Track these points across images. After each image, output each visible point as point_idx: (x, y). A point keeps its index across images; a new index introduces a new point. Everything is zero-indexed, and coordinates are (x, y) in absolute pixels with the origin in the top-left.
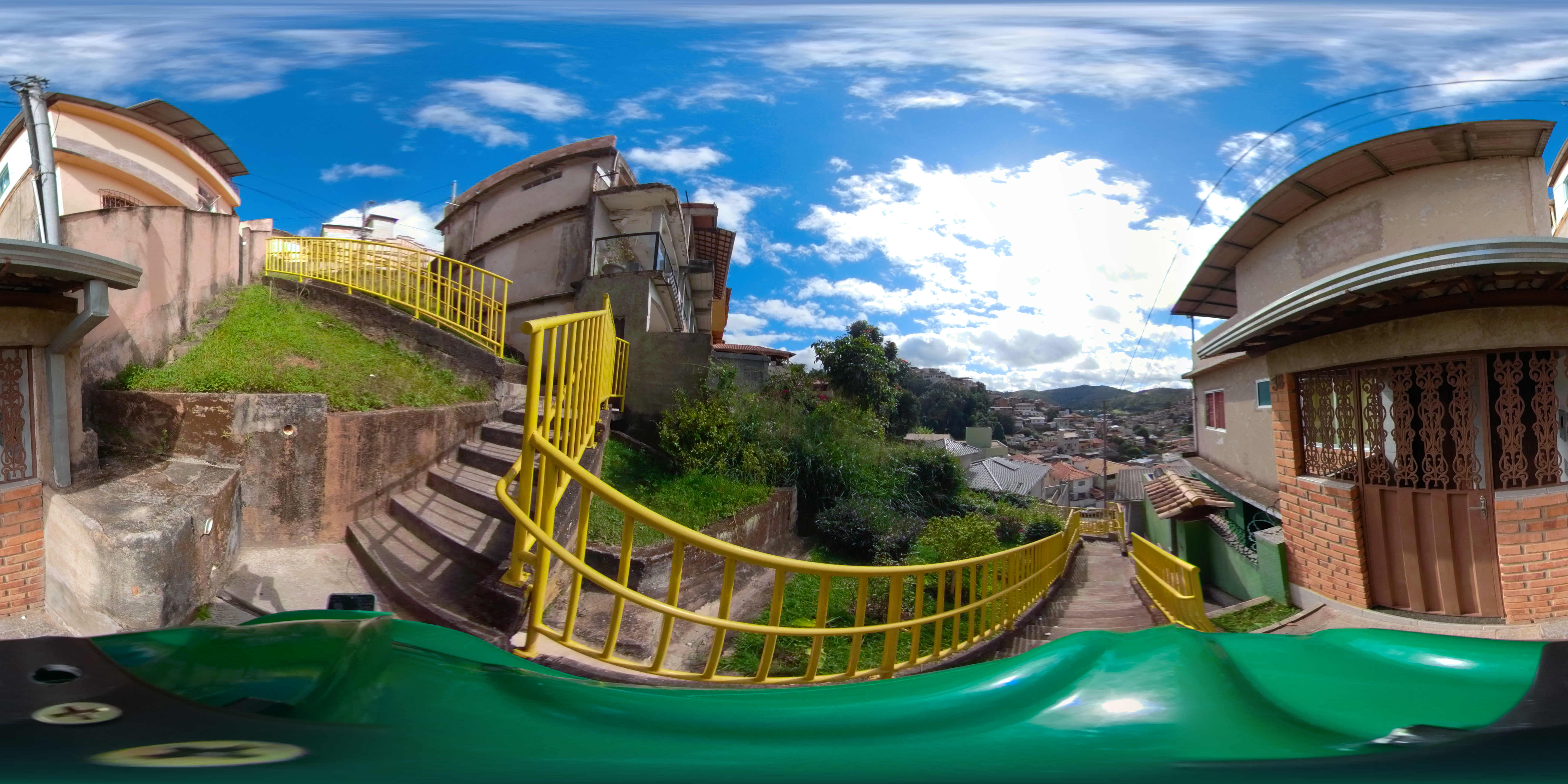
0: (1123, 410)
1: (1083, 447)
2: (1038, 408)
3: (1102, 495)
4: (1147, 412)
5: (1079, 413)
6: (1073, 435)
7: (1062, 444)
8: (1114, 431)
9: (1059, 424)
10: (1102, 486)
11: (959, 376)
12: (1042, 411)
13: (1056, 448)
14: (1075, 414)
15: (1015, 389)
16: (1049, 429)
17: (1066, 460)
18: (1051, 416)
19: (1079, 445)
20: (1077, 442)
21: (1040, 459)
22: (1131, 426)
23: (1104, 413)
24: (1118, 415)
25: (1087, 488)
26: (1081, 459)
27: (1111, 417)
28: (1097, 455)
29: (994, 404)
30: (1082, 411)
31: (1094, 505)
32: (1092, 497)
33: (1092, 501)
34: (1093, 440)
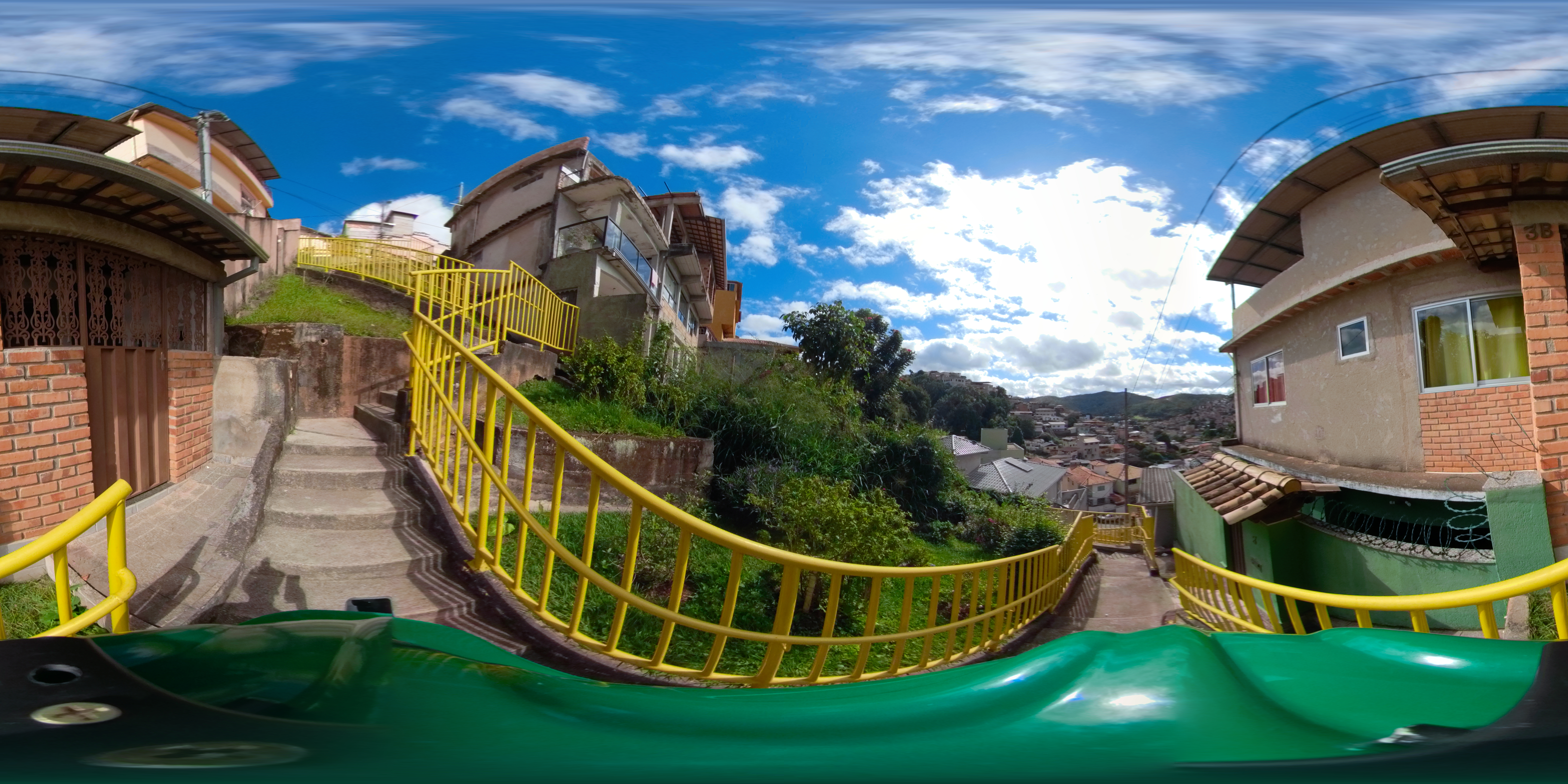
0: (1145, 416)
1: (1103, 452)
2: (1058, 412)
3: (1123, 500)
4: (1168, 418)
5: (1100, 419)
6: (1094, 440)
7: (1082, 449)
8: (1134, 437)
9: (1079, 430)
10: (1122, 490)
11: (981, 380)
12: (1062, 416)
13: (1075, 453)
14: (1096, 419)
15: (1036, 395)
16: (1069, 434)
17: (1086, 465)
18: (1071, 421)
19: (1099, 451)
20: (1097, 447)
21: (1060, 464)
22: (1152, 432)
23: (1126, 419)
24: (1140, 421)
25: (1106, 493)
26: (1101, 463)
27: (1132, 423)
28: (1118, 461)
29: (1014, 408)
30: (1103, 418)
31: (1114, 511)
32: (1112, 502)
33: (1111, 506)
34: (1113, 445)
